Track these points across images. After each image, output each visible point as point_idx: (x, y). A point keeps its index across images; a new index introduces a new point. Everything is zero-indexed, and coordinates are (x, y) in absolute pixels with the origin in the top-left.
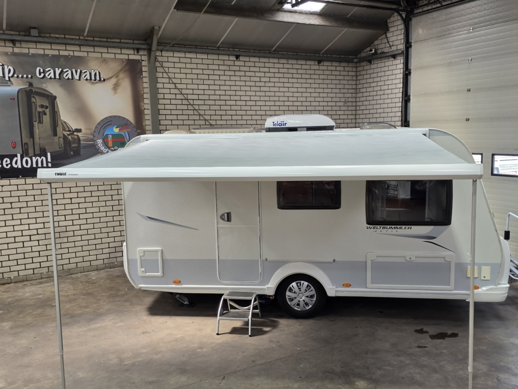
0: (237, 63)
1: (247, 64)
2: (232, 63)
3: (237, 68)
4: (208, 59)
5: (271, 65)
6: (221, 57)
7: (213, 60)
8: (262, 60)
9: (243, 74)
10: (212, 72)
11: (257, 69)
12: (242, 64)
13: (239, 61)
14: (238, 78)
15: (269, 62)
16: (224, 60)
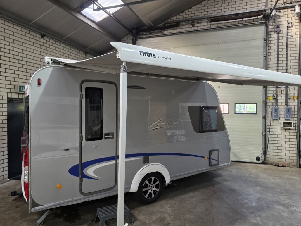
0: (42, 40)
1: (48, 43)
2: (38, 39)
3: (42, 44)
4: (22, 31)
5: (62, 48)
6: (31, 33)
7: (26, 33)
8: (57, 43)
9: (45, 48)
11: (54, 48)
12: (45, 42)
13: (43, 39)
14: (42, 50)
15: (61, 46)
16: (33, 36)
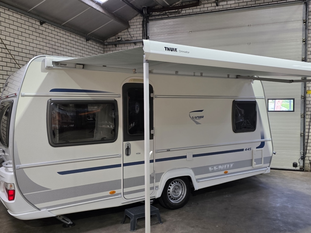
0: (41, 28)
1: (47, 30)
2: (37, 27)
3: (41, 32)
4: (21, 19)
6: (30, 20)
7: (25, 21)
8: (56, 30)
9: (44, 37)
10: (24, 30)
11: (53, 36)
12: (44, 29)
14: (41, 40)
15: (60, 33)
16: (32, 23)
